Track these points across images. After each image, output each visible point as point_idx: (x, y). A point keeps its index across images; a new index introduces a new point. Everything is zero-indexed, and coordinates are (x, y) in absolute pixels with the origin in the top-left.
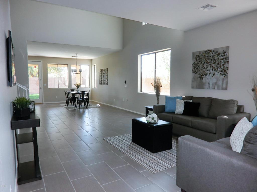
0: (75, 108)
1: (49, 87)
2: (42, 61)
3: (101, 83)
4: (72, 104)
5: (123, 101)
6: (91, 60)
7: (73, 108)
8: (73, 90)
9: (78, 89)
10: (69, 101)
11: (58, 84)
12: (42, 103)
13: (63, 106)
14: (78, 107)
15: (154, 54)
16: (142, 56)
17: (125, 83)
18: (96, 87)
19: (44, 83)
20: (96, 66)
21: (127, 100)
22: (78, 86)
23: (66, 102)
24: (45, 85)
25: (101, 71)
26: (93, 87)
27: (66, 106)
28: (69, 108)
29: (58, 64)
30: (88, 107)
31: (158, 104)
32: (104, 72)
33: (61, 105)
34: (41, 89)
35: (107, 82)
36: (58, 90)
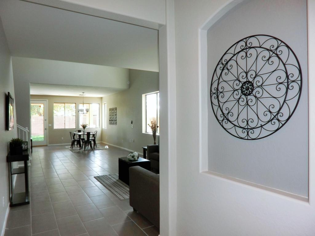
0: (80, 150)
1: (55, 128)
2: (47, 100)
3: (111, 124)
4: (78, 146)
5: (130, 142)
6: (102, 98)
7: (78, 150)
8: (79, 131)
9: (84, 129)
10: (76, 143)
11: (65, 124)
12: (47, 146)
13: (68, 149)
14: (83, 149)
15: (156, 94)
16: (146, 95)
17: (132, 123)
18: (106, 127)
19: (49, 123)
20: (106, 104)
21: (134, 141)
22: (84, 127)
23: (71, 144)
24: (50, 125)
25: (110, 110)
26: (103, 127)
27: (71, 148)
28: (74, 150)
29: (64, 103)
30: (94, 149)
31: (154, 144)
32: (113, 111)
33: (66, 147)
34: (46, 130)
35: (116, 122)
36: (64, 131)
